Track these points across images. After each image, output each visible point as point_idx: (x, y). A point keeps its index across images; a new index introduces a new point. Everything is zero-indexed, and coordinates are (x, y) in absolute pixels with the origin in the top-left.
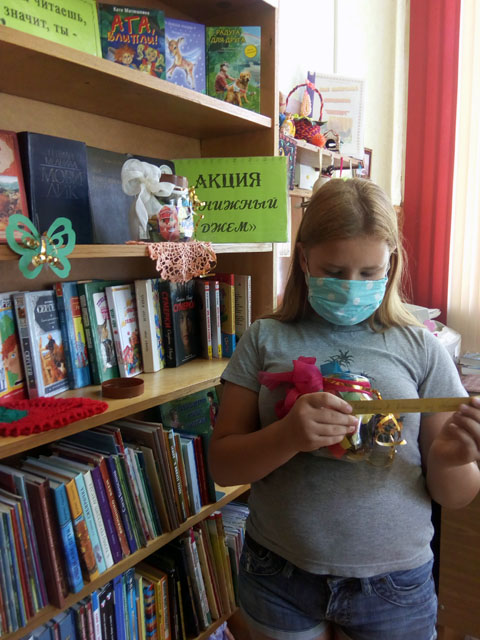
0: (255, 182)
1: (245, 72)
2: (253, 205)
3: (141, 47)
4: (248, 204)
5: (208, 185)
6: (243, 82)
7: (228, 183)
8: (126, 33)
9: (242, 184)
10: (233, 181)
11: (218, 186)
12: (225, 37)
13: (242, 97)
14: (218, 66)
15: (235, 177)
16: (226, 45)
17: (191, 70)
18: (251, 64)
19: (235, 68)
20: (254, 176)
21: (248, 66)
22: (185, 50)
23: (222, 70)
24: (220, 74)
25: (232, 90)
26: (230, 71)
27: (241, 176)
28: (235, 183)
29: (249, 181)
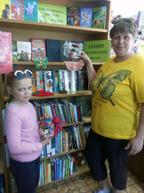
0: (102, 47)
1: (102, 18)
2: (101, 52)
3: (75, 16)
4: (100, 52)
5: (91, 47)
6: (101, 21)
7: (96, 47)
8: (72, 13)
9: (99, 47)
10: (97, 46)
11: (93, 48)
12: (97, 10)
13: (100, 25)
14: (95, 18)
15: (97, 45)
16: (98, 12)
17: (88, 20)
18: (103, 16)
19: (99, 18)
20: (102, 45)
21: (102, 17)
22: (87, 15)
23: (96, 19)
24: (96, 20)
25: (98, 23)
26: (98, 19)
27: (99, 45)
28: (97, 47)
29: (101, 46)
